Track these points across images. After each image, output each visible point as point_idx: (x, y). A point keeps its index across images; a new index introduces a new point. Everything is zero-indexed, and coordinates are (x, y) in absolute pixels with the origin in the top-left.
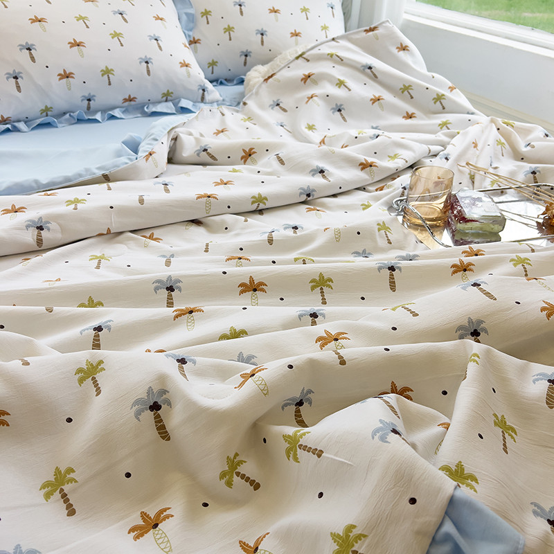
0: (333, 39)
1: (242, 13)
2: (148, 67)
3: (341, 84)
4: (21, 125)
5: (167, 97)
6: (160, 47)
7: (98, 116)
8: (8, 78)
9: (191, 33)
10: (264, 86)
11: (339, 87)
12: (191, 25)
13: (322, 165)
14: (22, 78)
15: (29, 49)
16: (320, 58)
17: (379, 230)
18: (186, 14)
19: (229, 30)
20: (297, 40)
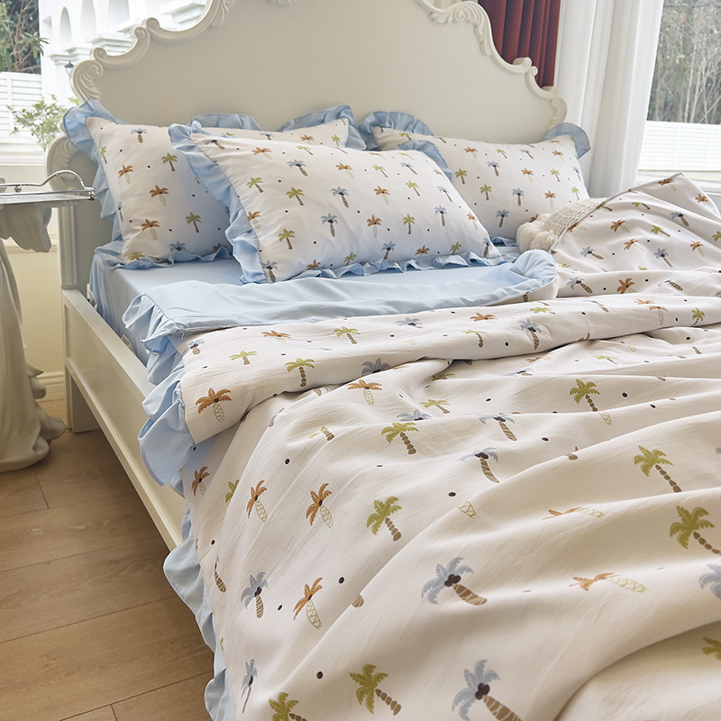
0: (630, 191)
1: (497, 173)
2: (443, 217)
3: (656, 230)
5: (455, 250)
6: (450, 198)
7: (397, 266)
8: (324, 221)
10: (569, 234)
11: (656, 233)
14: (336, 222)
15: (341, 194)
16: (624, 206)
19: (486, 189)
20: (552, 201)
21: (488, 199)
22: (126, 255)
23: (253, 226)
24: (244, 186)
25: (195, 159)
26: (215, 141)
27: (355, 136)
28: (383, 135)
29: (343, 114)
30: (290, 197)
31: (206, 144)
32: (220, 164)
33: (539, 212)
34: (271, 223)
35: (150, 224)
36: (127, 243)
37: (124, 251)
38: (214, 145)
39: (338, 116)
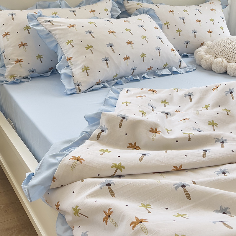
1: (184, 23)
2: (159, 52)
5: (165, 67)
6: (162, 42)
7: (138, 78)
8: (103, 61)
14: (109, 61)
15: (111, 46)
19: (179, 31)
20: (211, 35)
21: (180, 36)
22: (8, 76)
23: (69, 64)
24: (64, 44)
25: (40, 31)
26: (49, 21)
27: (115, 7)
28: (129, 5)
30: (87, 50)
31: (46, 22)
32: (53, 33)
33: (205, 41)
34: (78, 63)
35: (19, 61)
36: (8, 70)
37: (6, 74)
38: (49, 23)
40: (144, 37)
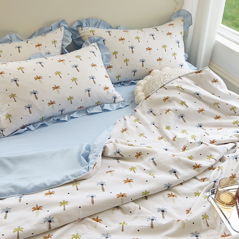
0: (179, 77)
1: (133, 52)
2: (89, 93)
3: (183, 103)
4: (31, 127)
5: (98, 104)
6: (94, 82)
7: (66, 119)
8: (25, 109)
9: (108, 63)
10: (145, 101)
11: (182, 105)
12: (108, 60)
13: (175, 168)
14: (32, 107)
15: (35, 93)
16: (172, 88)
17: (203, 219)
18: (105, 55)
19: (126, 61)
29: (62, 24)
30: (11, 98)
33: (153, 69)
39: (59, 26)
40: (74, 80)
